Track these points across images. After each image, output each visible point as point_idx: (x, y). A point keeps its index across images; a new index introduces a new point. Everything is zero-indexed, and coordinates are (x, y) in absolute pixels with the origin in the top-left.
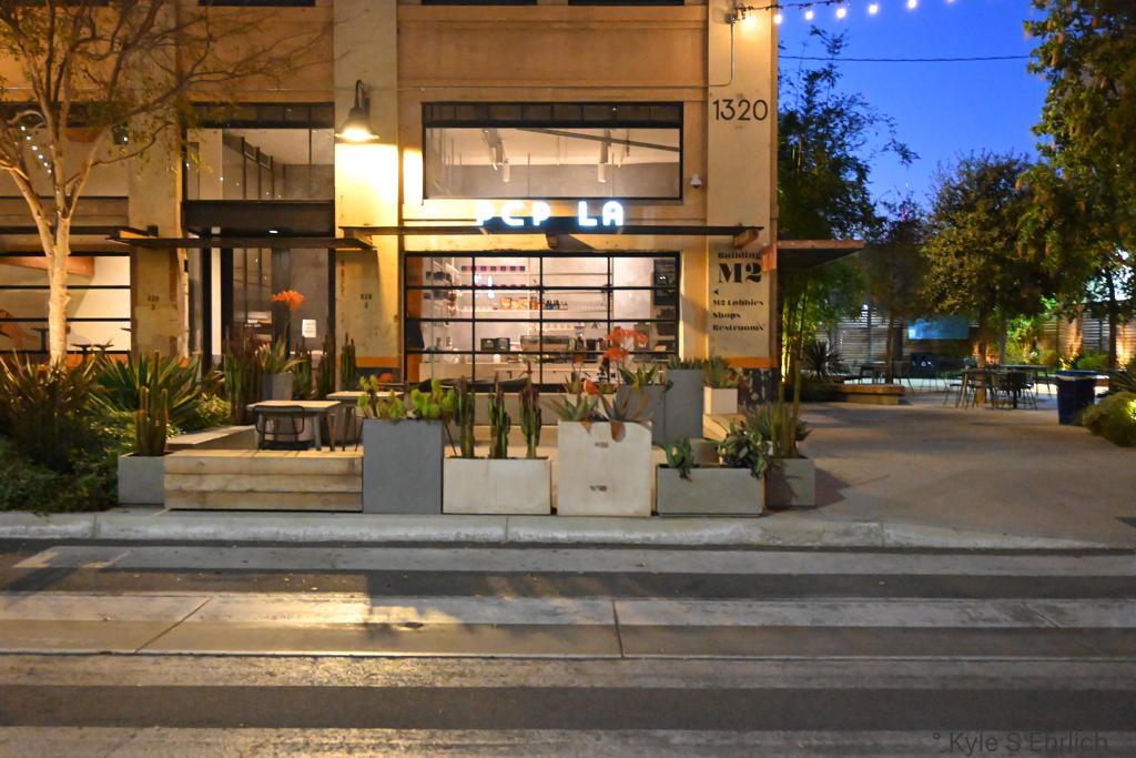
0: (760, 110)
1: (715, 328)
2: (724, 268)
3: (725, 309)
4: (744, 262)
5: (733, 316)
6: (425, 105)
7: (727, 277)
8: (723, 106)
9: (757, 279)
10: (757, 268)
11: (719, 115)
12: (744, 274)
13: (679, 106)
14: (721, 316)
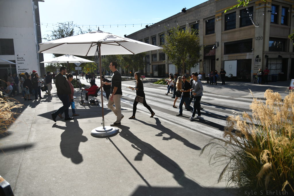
0: (262, 38)
1: (255, 69)
2: (256, 60)
3: (256, 67)
4: (259, 59)
5: (257, 68)
6: (225, 43)
7: (256, 61)
8: (257, 38)
9: (260, 61)
10: (260, 60)
11: (256, 39)
12: (259, 61)
13: (252, 39)
14: (255, 68)
